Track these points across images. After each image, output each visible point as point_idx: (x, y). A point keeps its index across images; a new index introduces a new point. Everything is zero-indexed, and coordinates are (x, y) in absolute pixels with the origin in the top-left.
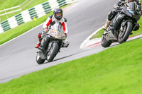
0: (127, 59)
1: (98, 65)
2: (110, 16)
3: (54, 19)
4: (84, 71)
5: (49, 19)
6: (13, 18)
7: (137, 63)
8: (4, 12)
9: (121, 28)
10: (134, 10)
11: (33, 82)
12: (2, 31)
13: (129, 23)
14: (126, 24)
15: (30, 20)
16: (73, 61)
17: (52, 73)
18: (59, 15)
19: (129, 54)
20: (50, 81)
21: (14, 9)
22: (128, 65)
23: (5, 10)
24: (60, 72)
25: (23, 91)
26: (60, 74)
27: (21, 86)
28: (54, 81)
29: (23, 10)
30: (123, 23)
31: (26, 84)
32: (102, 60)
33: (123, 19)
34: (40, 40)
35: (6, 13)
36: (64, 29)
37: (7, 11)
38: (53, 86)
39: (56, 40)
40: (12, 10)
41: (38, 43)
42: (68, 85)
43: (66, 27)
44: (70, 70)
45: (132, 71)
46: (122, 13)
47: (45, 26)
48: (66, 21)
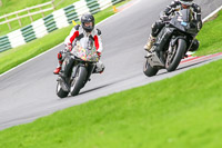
0: (218, 87)
1: (173, 96)
2: (154, 30)
4: (151, 105)
5: (74, 30)
6: (41, 22)
8: (26, 13)
9: (170, 49)
10: (189, 20)
11: (70, 123)
12: (24, 42)
13: (180, 41)
14: (177, 43)
16: (134, 90)
17: (101, 108)
18: (88, 24)
20: (97, 121)
21: (42, 8)
22: (219, 96)
23: (27, 9)
24: (113, 106)
25: (56, 136)
26: (114, 110)
27: (52, 128)
28: (104, 121)
29: (55, 9)
30: (173, 41)
31: (60, 125)
32: (180, 87)
33: (172, 34)
34: (61, 62)
35: (30, 14)
36: (97, 46)
37: (30, 11)
38: (102, 129)
39: (84, 62)
40: (38, 9)
41: (58, 66)
43: (100, 42)
44: (129, 105)
46: (171, 26)
47: (67, 41)
48: (99, 33)
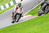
0: (37, 23)
1: (27, 25)
3: (18, 7)
7: (41, 24)
11: (5, 31)
14: (48, 7)
15: (4, 9)
19: (38, 21)
20: (11, 31)
22: (37, 25)
26: (14, 28)
28: (12, 30)
29: (1, 5)
32: (29, 23)
39: (19, 14)
41: (12, 15)
42: (17, 32)
45: (39, 27)
47: (15, 9)
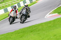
1: (52, 25)
4: (46, 28)
11: (24, 32)
17: (32, 28)
20: (31, 32)
24: (36, 28)
29: (20, 1)
31: (21, 33)
38: (33, 34)
44: (40, 27)
